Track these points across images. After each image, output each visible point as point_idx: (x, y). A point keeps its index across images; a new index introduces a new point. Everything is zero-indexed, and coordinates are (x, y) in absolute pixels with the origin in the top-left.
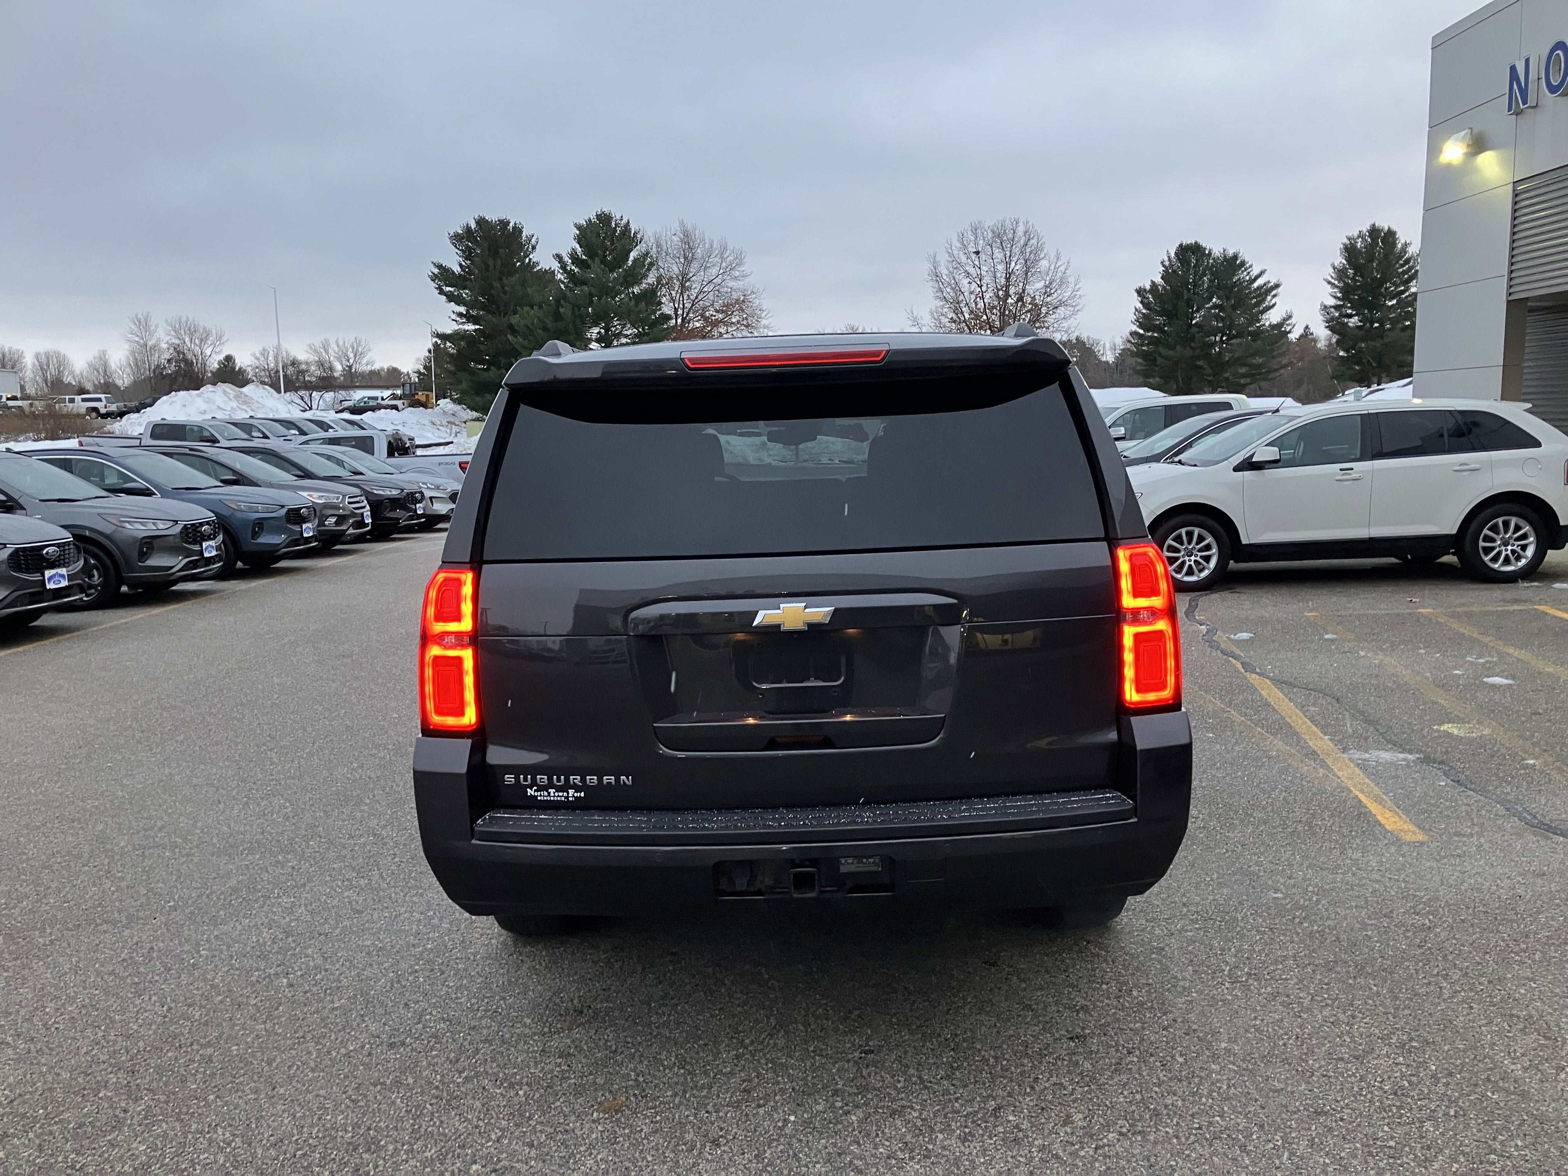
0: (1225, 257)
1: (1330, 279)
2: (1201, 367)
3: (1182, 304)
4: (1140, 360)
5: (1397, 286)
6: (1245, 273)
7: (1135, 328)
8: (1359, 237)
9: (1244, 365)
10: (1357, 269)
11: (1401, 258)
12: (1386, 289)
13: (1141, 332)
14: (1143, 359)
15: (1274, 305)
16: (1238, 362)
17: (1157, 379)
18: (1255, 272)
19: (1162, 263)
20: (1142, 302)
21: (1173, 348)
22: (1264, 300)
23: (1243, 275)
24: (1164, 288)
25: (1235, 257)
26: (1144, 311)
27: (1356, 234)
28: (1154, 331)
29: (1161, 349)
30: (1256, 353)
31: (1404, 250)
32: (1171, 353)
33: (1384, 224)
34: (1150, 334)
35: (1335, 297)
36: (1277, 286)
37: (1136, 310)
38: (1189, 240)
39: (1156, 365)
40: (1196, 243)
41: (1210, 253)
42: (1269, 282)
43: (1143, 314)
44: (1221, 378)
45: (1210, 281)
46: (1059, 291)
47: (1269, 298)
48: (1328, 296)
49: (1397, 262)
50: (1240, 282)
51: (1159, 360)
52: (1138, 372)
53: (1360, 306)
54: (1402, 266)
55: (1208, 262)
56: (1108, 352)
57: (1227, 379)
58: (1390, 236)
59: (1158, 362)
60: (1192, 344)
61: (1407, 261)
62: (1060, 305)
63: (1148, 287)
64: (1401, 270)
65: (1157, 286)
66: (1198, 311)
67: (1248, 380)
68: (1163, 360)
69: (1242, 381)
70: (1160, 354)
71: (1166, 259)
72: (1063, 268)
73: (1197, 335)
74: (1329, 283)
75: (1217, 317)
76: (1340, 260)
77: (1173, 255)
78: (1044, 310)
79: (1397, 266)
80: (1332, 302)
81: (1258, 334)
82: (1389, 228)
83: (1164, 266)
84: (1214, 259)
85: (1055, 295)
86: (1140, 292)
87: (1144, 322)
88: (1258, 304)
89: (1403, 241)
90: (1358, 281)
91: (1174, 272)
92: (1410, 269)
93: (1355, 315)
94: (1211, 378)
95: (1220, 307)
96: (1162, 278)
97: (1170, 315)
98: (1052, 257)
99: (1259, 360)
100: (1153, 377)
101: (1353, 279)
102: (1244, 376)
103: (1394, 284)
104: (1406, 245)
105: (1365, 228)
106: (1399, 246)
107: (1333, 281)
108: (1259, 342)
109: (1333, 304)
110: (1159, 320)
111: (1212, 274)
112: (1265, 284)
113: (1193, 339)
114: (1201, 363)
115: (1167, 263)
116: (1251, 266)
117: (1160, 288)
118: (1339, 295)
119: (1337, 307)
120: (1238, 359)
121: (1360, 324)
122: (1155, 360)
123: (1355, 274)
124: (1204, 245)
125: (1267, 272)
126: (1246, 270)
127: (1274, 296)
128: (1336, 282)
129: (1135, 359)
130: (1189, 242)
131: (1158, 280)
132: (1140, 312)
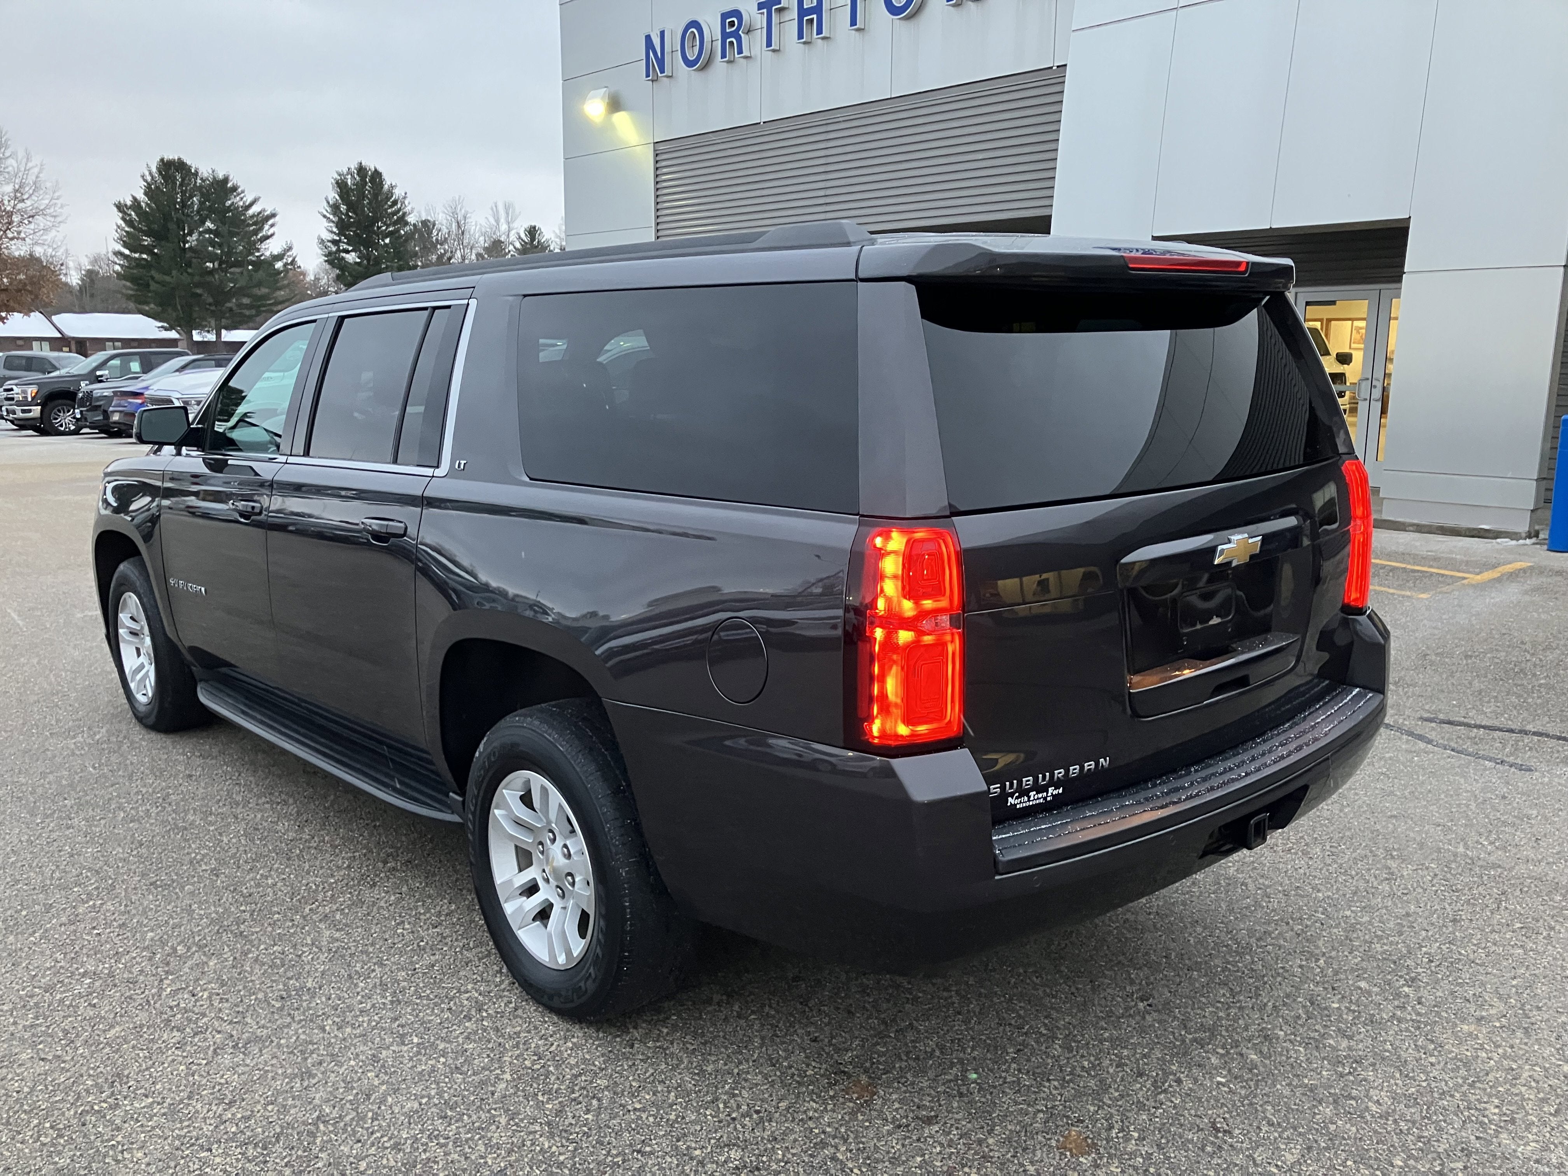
0: (214, 178)
1: (325, 213)
2: (200, 295)
3: (172, 226)
4: (128, 284)
5: (388, 226)
6: (238, 198)
7: (119, 247)
8: (348, 174)
9: (248, 296)
10: (351, 207)
11: (388, 199)
12: (379, 228)
13: (127, 252)
14: (131, 282)
15: (272, 235)
16: (241, 292)
17: (152, 306)
18: (249, 199)
19: (143, 177)
20: (123, 219)
21: (168, 273)
22: (261, 229)
23: (234, 200)
24: (147, 204)
25: (226, 180)
26: (127, 229)
27: (345, 171)
28: (141, 253)
29: (153, 273)
30: (259, 284)
31: (390, 193)
32: (167, 279)
33: (371, 164)
34: (137, 255)
35: (332, 232)
36: (273, 215)
37: (119, 227)
38: (171, 155)
39: (149, 291)
40: (179, 159)
41: (196, 174)
42: (264, 210)
43: (126, 232)
44: (224, 308)
45: (201, 203)
46: (34, 197)
47: (266, 227)
48: (325, 229)
49: (386, 203)
50: (233, 208)
51: (153, 286)
52: (129, 298)
53: (356, 243)
54: (391, 207)
55: (196, 182)
56: (73, 272)
57: (231, 310)
58: (377, 175)
59: (152, 288)
60: (189, 270)
61: (395, 203)
62: (37, 214)
63: (129, 203)
64: (389, 211)
65: (139, 203)
66: (190, 234)
67: (253, 312)
68: (157, 285)
69: (247, 312)
70: (153, 278)
71: (147, 173)
72: (36, 170)
73: (194, 260)
74: (325, 216)
75: (212, 243)
76: (333, 195)
77: (154, 170)
78: (16, 219)
79: (386, 207)
80: (331, 237)
81: (259, 264)
82: (376, 170)
83: (145, 181)
84: (201, 179)
85: (28, 203)
86: (120, 207)
87: (131, 242)
88: (256, 232)
89: (389, 183)
90: (351, 217)
91: (157, 188)
92: (399, 210)
93: (352, 251)
94: (213, 308)
95: (216, 233)
96: (146, 194)
97: (160, 236)
98: (21, 154)
99: (264, 291)
100: (147, 303)
101: (347, 215)
102: (249, 307)
103: (385, 224)
104: (392, 187)
105: (353, 166)
106: (386, 187)
107: (328, 215)
108: (261, 272)
109: (329, 239)
110: (147, 241)
111: (202, 195)
112: (260, 213)
113: (189, 264)
114: (199, 291)
115: (149, 178)
116: (243, 192)
117: (143, 205)
118: (335, 230)
119: (335, 242)
120: (241, 288)
121: (358, 260)
122: (148, 285)
123: (348, 210)
124: (189, 163)
125: (261, 200)
126: (238, 194)
127: (272, 226)
128: (331, 217)
129: (124, 282)
130: (171, 158)
131: (141, 196)
132: (123, 229)
